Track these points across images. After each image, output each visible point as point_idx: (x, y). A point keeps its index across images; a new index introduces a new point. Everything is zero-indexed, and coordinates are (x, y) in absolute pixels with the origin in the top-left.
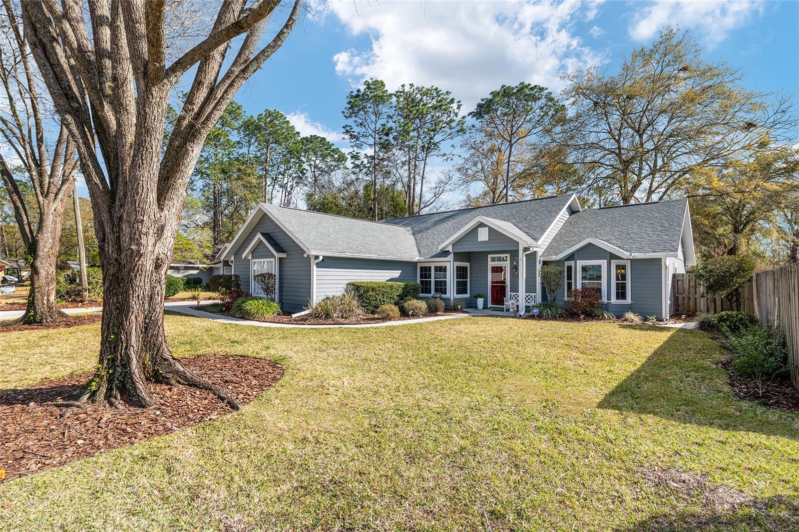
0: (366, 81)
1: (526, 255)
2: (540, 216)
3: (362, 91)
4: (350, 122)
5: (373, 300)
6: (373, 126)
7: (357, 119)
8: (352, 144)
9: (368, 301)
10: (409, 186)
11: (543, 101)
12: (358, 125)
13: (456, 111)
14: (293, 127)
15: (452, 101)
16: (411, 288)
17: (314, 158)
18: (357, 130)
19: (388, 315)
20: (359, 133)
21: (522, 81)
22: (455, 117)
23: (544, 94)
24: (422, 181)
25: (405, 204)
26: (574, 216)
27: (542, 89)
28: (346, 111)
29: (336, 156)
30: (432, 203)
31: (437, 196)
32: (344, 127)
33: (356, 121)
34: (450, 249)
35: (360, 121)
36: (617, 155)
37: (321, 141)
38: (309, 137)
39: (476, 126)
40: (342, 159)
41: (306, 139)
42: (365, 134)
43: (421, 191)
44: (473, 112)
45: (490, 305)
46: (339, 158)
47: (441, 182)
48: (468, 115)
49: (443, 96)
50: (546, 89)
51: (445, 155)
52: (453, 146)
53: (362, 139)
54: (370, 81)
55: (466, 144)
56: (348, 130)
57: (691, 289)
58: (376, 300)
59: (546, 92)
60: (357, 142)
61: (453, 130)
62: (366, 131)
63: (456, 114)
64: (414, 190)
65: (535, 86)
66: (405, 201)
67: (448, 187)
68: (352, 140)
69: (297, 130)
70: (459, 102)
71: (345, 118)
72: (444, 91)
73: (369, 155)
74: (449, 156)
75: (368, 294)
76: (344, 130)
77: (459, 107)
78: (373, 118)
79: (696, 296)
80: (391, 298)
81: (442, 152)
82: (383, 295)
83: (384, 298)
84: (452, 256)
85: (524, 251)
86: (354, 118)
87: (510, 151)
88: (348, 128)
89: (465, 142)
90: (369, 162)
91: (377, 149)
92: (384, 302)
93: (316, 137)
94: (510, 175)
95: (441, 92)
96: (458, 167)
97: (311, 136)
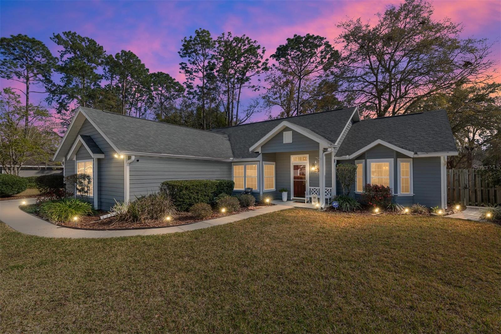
0: (197, 31)
1: (326, 155)
2: (332, 123)
3: (193, 37)
4: (185, 60)
5: (187, 199)
6: (202, 65)
7: (190, 58)
8: (187, 77)
9: (182, 200)
10: (228, 108)
11: (323, 47)
12: (191, 64)
13: (262, 54)
14: (143, 65)
15: (259, 47)
16: (225, 185)
17: (160, 89)
18: (190, 66)
19: (200, 214)
20: (192, 69)
21: (308, 33)
22: (261, 59)
23: (323, 43)
24: (238, 104)
25: (226, 121)
26: (355, 125)
27: (322, 39)
28: (181, 52)
29: (177, 88)
30: (245, 121)
31: (249, 116)
32: (180, 64)
33: (189, 60)
34: (259, 150)
35: (193, 60)
36: (375, 85)
37: (166, 76)
38: (156, 73)
39: (276, 65)
40: (181, 89)
41: (154, 74)
42: (196, 70)
43: (237, 112)
44: (273, 55)
45: (292, 197)
46: (179, 89)
47: (251, 106)
48: (270, 57)
49: (252, 44)
50: (325, 38)
51: (253, 87)
52: (259, 80)
53: (194, 74)
54: (200, 31)
55: (269, 79)
56: (183, 67)
57: (455, 182)
58: (190, 198)
59: (325, 41)
60: (191, 76)
61: (259, 69)
62: (197, 68)
63: (262, 57)
64: (232, 111)
65: (318, 36)
66: (226, 119)
67: (256, 109)
68: (187, 74)
69: (147, 67)
70: (264, 48)
71: (180, 57)
72: (253, 41)
73: (199, 86)
74: (257, 88)
75: (181, 193)
76: (180, 66)
77: (263, 52)
78: (202, 58)
79: (460, 188)
80: (205, 195)
81: (252, 85)
82: (197, 193)
83: (198, 196)
84: (261, 156)
85: (324, 152)
86: (187, 58)
87: (300, 83)
88: (184, 65)
89: (268, 77)
90: (200, 91)
91: (205, 81)
92: (198, 199)
93: (162, 74)
94: (300, 100)
95: (251, 41)
96: (263, 96)
97: (158, 72)
